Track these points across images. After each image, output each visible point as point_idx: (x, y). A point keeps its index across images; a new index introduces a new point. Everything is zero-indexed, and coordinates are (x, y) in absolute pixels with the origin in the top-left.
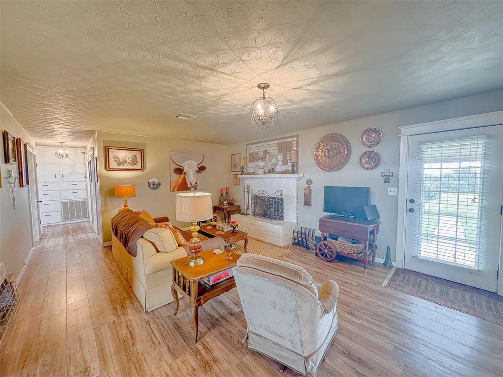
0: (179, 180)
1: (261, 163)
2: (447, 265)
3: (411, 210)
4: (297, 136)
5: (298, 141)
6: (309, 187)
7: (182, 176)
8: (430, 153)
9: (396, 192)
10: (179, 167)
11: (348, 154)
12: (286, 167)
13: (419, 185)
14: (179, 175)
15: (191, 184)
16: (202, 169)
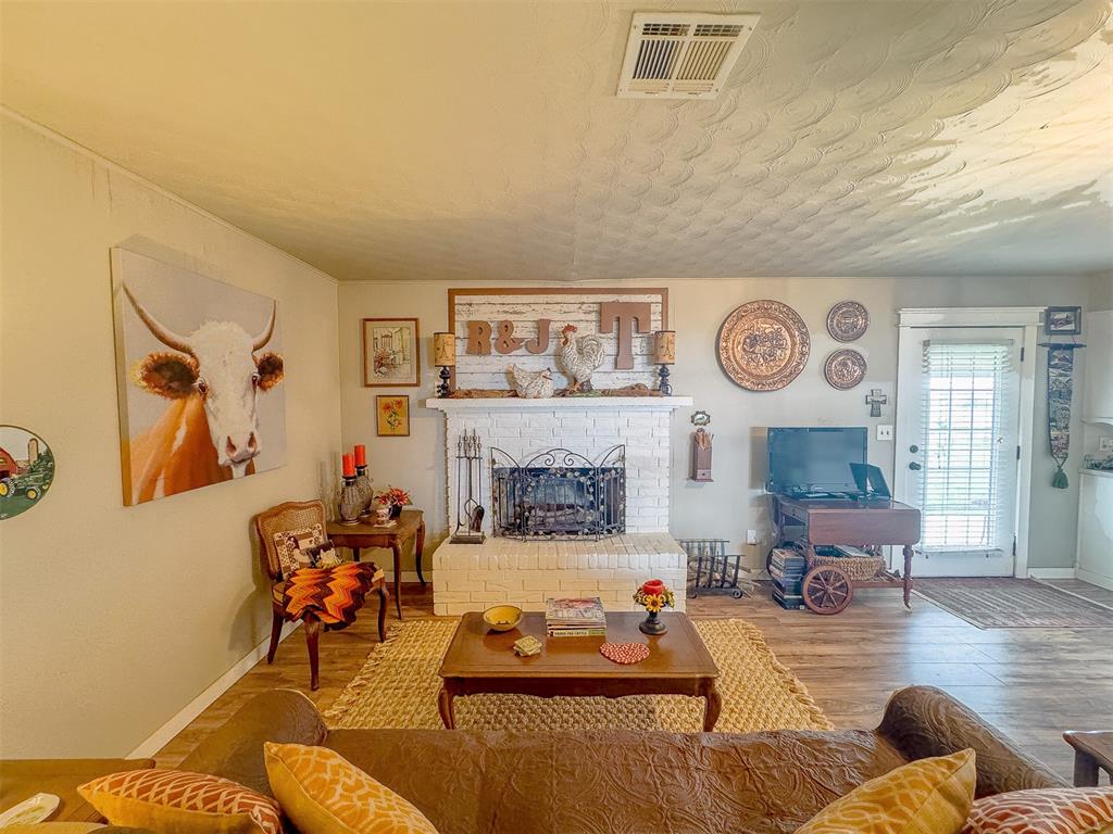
0: (176, 428)
1: (524, 359)
2: (966, 552)
3: (914, 466)
4: (663, 292)
5: (665, 304)
6: (702, 430)
7: (192, 404)
8: (940, 362)
9: (891, 433)
10: (172, 352)
11: (802, 354)
12: (625, 375)
13: (924, 420)
14: (177, 402)
15: (231, 447)
16: (269, 369)
